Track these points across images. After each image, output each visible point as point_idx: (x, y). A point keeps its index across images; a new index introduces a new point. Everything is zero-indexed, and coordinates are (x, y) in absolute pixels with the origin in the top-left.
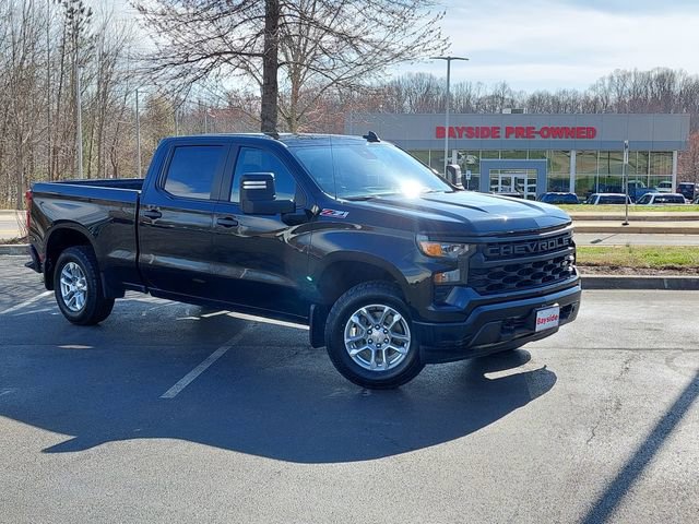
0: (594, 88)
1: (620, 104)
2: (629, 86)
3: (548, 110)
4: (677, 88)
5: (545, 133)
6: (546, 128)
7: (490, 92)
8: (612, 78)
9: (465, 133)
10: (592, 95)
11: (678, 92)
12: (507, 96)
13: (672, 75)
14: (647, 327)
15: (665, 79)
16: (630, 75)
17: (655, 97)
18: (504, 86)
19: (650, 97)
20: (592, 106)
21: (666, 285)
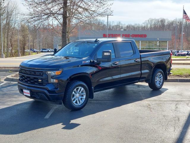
0: (144, 23)
1: (151, 28)
2: (153, 23)
3: (131, 29)
4: (166, 24)
5: (133, 36)
6: (133, 35)
7: (116, 24)
8: (148, 21)
9: (111, 36)
10: (143, 25)
11: (166, 25)
12: (120, 25)
13: (165, 20)
14: (178, 94)
15: (163, 21)
16: (153, 20)
17: (160, 26)
18: (120, 23)
19: (159, 26)
20: (144, 28)
21: (178, 81)
